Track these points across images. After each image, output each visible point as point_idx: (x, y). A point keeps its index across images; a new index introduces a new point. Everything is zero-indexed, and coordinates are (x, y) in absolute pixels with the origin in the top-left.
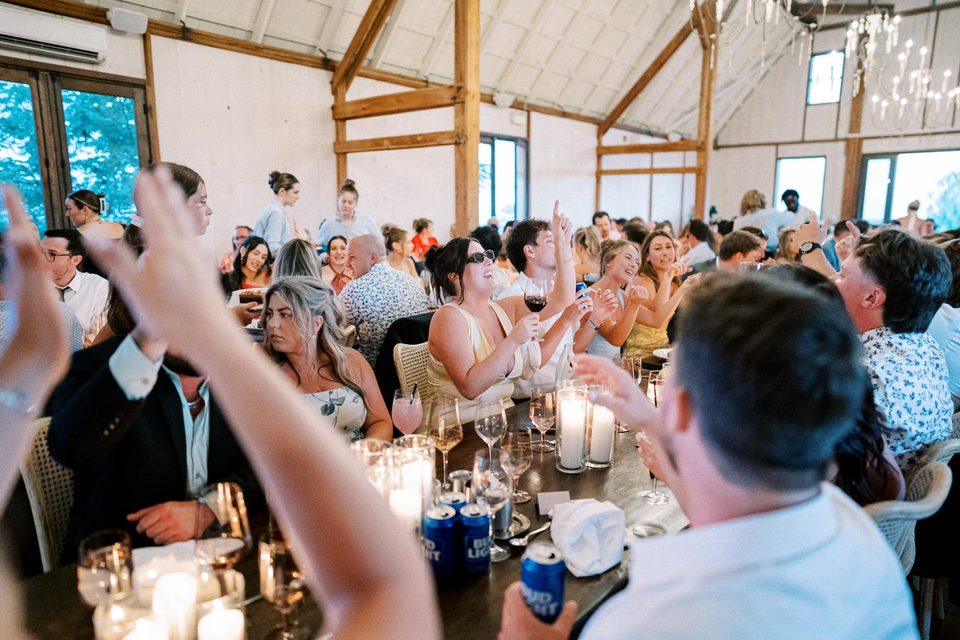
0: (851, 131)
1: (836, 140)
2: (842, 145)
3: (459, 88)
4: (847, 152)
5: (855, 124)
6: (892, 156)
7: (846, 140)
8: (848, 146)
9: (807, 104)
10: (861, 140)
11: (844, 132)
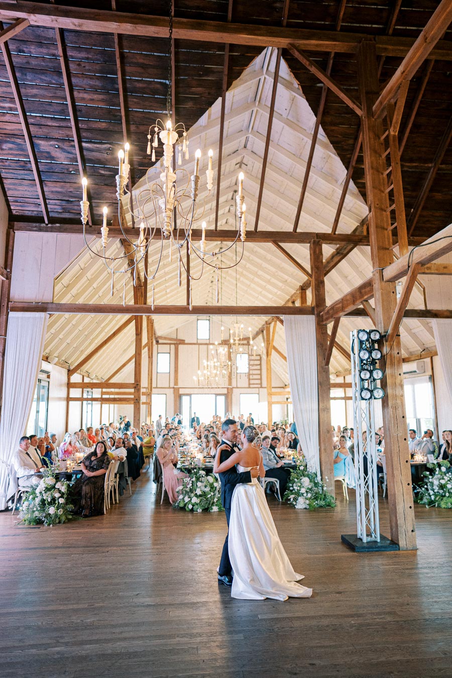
0: (175, 385)
1: (170, 388)
2: (172, 390)
3: (137, 385)
4: (174, 393)
6: (190, 395)
7: (174, 388)
8: (174, 391)
9: (157, 373)
10: (179, 388)
11: (172, 385)
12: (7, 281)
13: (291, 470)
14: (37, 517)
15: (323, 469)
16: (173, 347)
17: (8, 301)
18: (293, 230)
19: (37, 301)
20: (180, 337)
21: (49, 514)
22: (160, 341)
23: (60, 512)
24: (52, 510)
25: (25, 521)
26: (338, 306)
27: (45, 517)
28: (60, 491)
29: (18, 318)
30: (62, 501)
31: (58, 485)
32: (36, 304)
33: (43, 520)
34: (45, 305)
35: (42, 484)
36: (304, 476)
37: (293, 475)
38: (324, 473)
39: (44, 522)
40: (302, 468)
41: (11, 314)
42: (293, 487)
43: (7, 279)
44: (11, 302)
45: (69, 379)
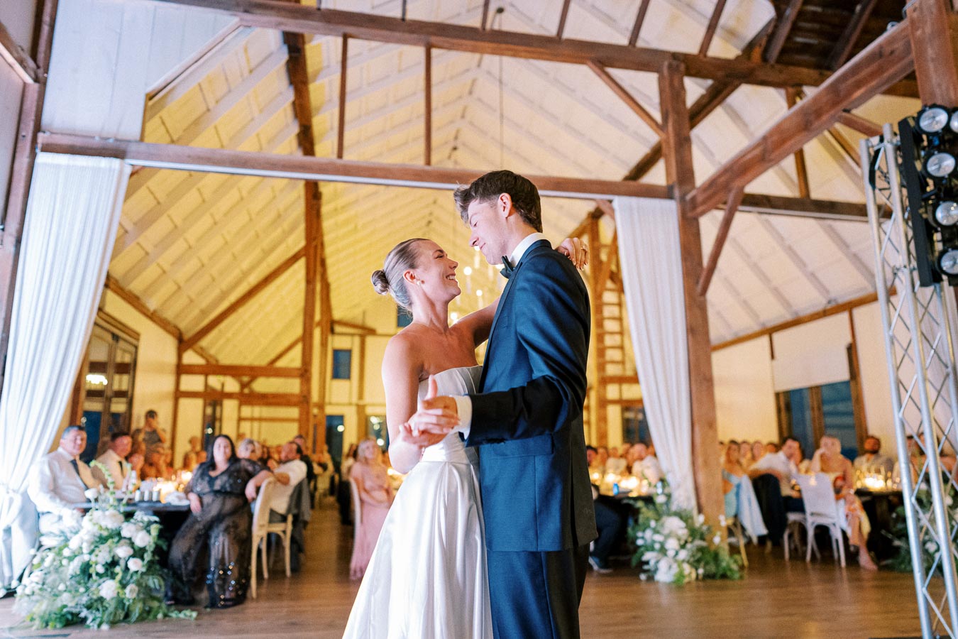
0: (360, 399)
1: (350, 404)
2: (354, 409)
3: (306, 371)
4: (358, 412)
5: (361, 396)
7: (357, 404)
8: (359, 409)
10: (365, 406)
11: (355, 399)
12: (36, 86)
13: (640, 504)
14: (65, 606)
15: (703, 500)
16: (357, 340)
17: (38, 128)
18: (630, 43)
19: (105, 135)
20: (370, 323)
21: (101, 600)
22: (338, 329)
23: (130, 593)
24: (108, 589)
25: (32, 619)
26: (749, 156)
27: (89, 607)
28: (131, 543)
29: (58, 167)
30: (135, 565)
31: (128, 530)
32: (102, 142)
33: (82, 615)
34: (123, 146)
35: (88, 527)
36: (670, 514)
37: (645, 512)
38: (706, 508)
39: (84, 620)
40: (660, 499)
41: (42, 158)
42: (643, 538)
43: (36, 80)
44: (44, 132)
45: (180, 357)
